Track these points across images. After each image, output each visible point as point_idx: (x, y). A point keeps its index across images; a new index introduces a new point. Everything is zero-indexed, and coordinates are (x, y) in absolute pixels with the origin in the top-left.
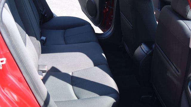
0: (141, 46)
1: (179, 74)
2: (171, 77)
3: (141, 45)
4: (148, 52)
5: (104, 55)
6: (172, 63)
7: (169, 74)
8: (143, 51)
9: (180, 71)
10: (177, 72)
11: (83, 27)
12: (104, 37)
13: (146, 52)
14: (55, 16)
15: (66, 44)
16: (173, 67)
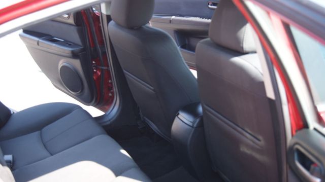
0: (179, 116)
1: (262, 143)
2: (248, 152)
3: (178, 114)
4: (193, 123)
5: (124, 152)
6: (242, 129)
7: (243, 149)
8: (186, 123)
9: (260, 137)
10: (257, 141)
11: (71, 114)
12: (110, 120)
13: (191, 124)
14: (13, 113)
15: (52, 155)
16: (248, 135)
